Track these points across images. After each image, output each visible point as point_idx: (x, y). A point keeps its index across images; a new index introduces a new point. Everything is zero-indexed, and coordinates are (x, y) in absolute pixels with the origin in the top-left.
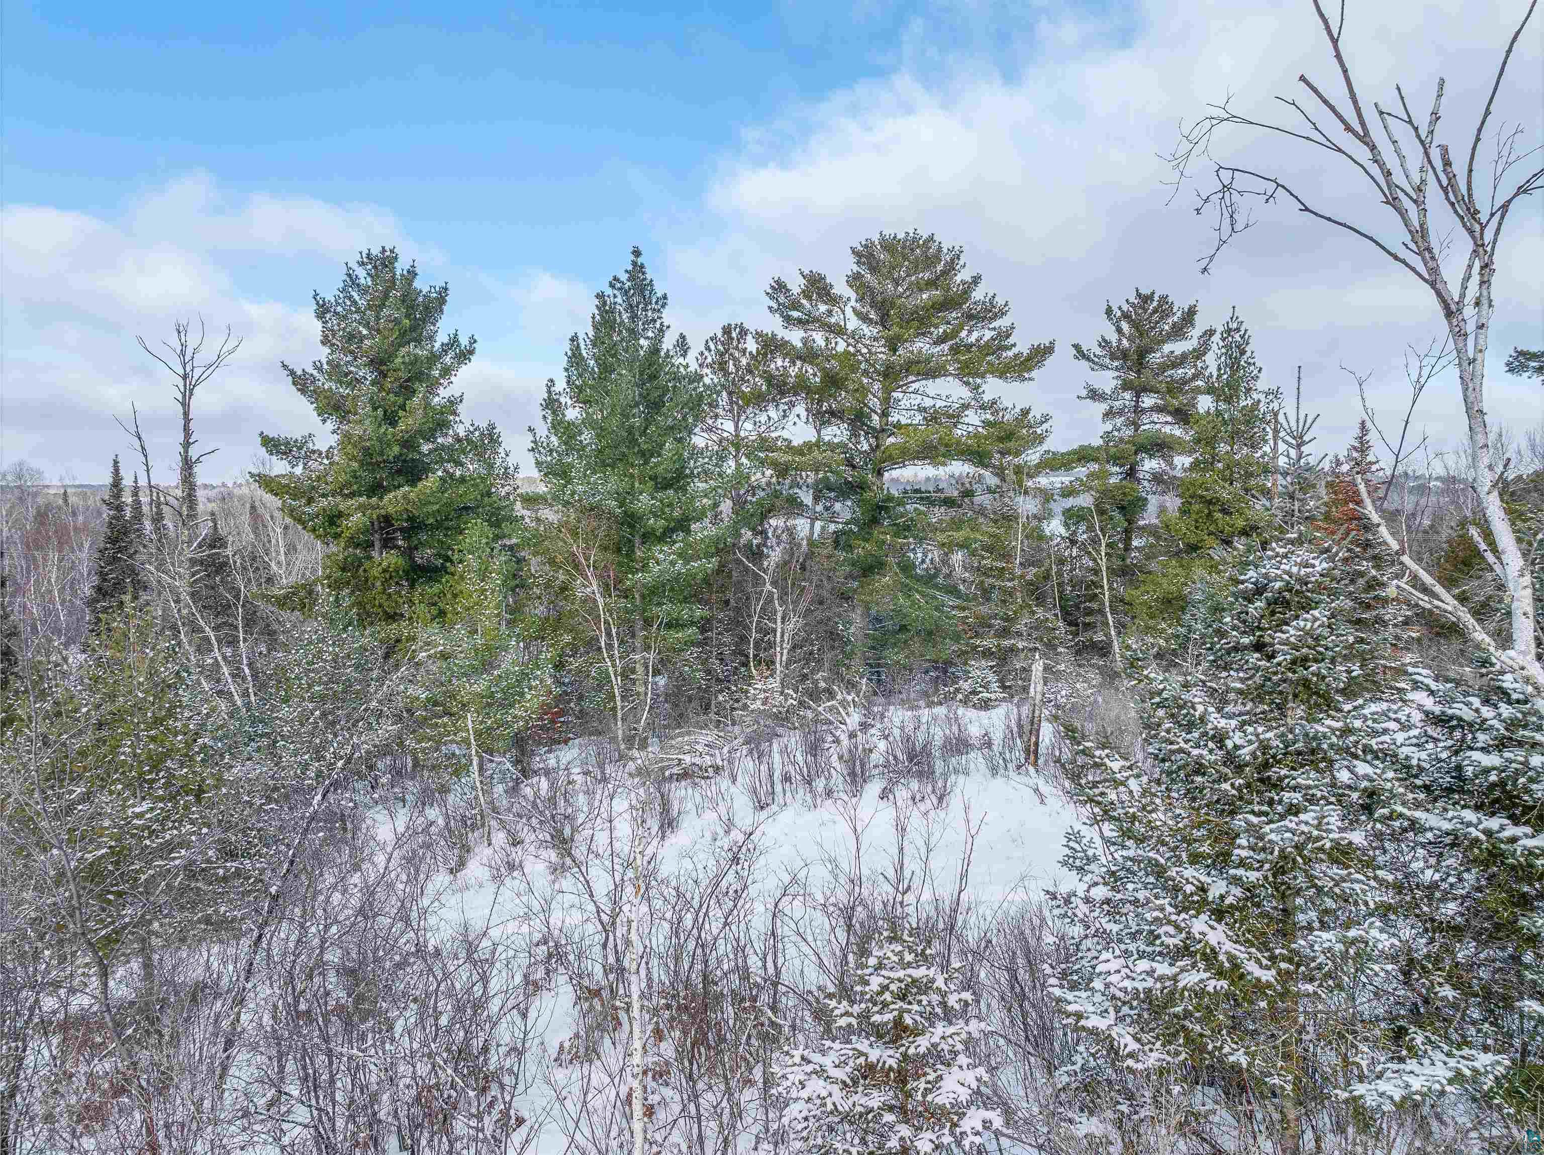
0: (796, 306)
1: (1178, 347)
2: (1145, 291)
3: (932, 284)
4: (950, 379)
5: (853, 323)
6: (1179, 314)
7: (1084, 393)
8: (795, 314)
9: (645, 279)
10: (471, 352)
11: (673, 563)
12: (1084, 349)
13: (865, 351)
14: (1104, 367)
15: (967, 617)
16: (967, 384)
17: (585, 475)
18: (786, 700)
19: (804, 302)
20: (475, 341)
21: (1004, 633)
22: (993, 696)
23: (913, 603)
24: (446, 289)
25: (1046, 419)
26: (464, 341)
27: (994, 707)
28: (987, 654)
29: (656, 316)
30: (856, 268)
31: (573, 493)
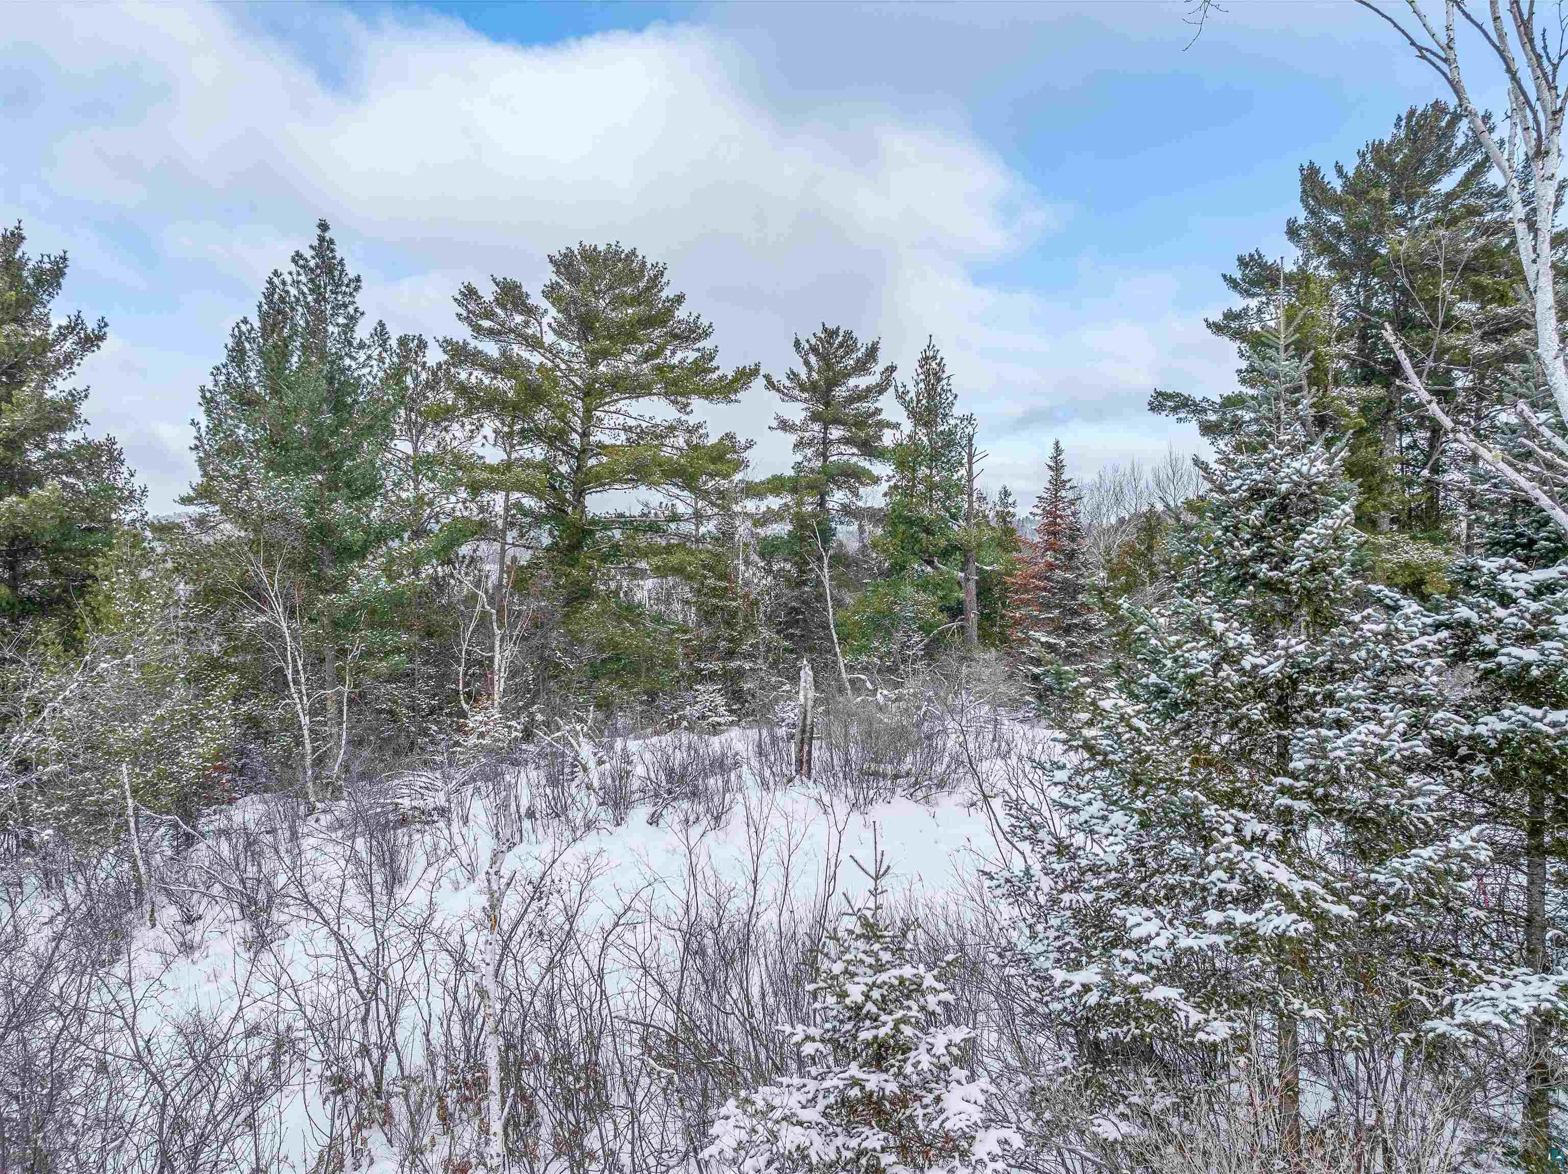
0: (489, 315)
1: (862, 382)
2: (831, 326)
3: (635, 300)
4: (655, 398)
5: (549, 338)
6: (863, 350)
7: (775, 424)
8: (486, 324)
9: (334, 258)
10: (101, 338)
11: (376, 580)
12: (775, 380)
13: (563, 366)
14: (794, 399)
15: (690, 640)
16: (675, 402)
17: (267, 478)
18: (510, 733)
19: (498, 311)
20: (106, 325)
21: (730, 654)
22: (722, 720)
23: (624, 631)
24: (64, 259)
25: (750, 445)
26: (91, 325)
27: (722, 732)
28: (712, 677)
29: (347, 299)
30: (555, 278)
31: (250, 499)
